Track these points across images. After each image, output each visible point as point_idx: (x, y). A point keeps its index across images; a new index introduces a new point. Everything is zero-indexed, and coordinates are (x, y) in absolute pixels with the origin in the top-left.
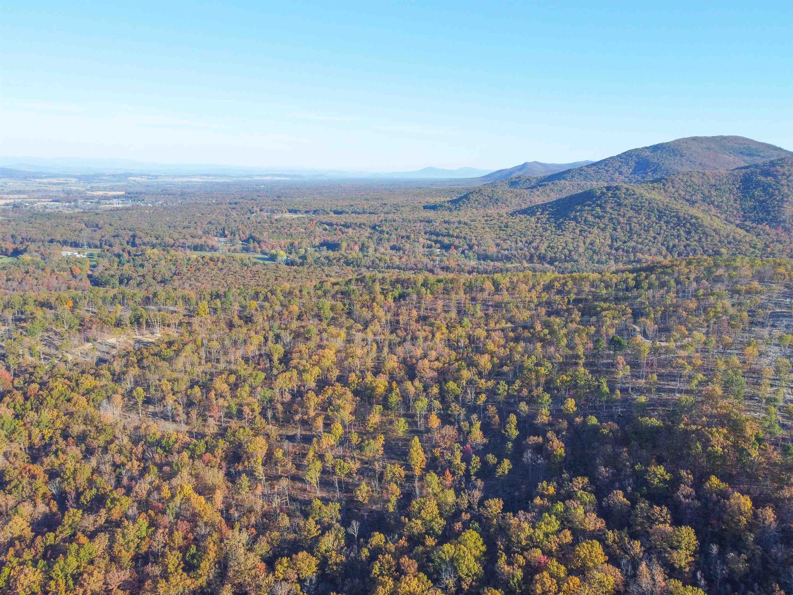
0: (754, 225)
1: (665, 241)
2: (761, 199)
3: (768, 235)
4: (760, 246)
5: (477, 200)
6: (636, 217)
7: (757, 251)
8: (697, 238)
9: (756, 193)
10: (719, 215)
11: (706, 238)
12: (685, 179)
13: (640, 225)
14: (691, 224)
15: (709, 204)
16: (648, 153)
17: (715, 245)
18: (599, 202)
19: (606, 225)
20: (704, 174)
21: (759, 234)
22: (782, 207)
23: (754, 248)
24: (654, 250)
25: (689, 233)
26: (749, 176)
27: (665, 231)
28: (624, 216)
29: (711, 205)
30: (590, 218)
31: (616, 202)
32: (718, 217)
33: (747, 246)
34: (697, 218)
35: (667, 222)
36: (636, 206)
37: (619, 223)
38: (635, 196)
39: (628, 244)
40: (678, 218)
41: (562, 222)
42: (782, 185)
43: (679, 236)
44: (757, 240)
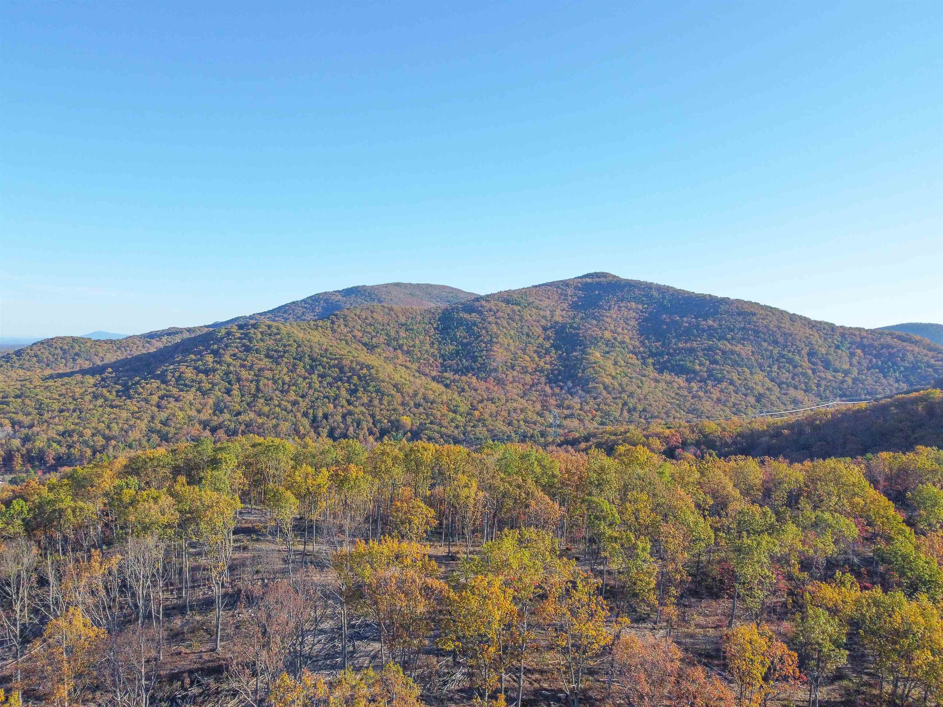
0: (457, 377)
1: (312, 407)
2: (465, 341)
3: (476, 390)
4: (463, 408)
5: (36, 356)
6: (271, 369)
7: (459, 417)
8: (365, 400)
9: (458, 334)
10: (408, 364)
11: (381, 400)
12: (364, 315)
13: (275, 382)
14: (359, 378)
15: (395, 349)
16: (339, 296)
17: (394, 410)
18: (216, 346)
19: (214, 384)
20: (391, 309)
21: (463, 390)
22: (491, 350)
23: (455, 412)
24: (285, 426)
25: (353, 392)
26: (450, 313)
27: (316, 390)
28: (251, 368)
29: (399, 351)
30: (189, 374)
31: (244, 345)
32: (407, 367)
33: (445, 411)
34: (369, 368)
35: (322, 376)
36: (276, 351)
37: (239, 380)
38: (279, 337)
39: (241, 418)
40: (341, 370)
41: (138, 383)
42: (489, 323)
43: (336, 398)
44: (459, 399)
